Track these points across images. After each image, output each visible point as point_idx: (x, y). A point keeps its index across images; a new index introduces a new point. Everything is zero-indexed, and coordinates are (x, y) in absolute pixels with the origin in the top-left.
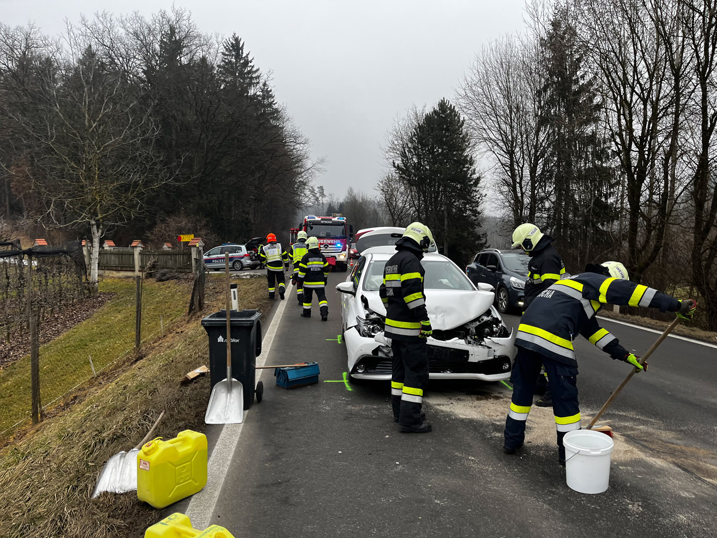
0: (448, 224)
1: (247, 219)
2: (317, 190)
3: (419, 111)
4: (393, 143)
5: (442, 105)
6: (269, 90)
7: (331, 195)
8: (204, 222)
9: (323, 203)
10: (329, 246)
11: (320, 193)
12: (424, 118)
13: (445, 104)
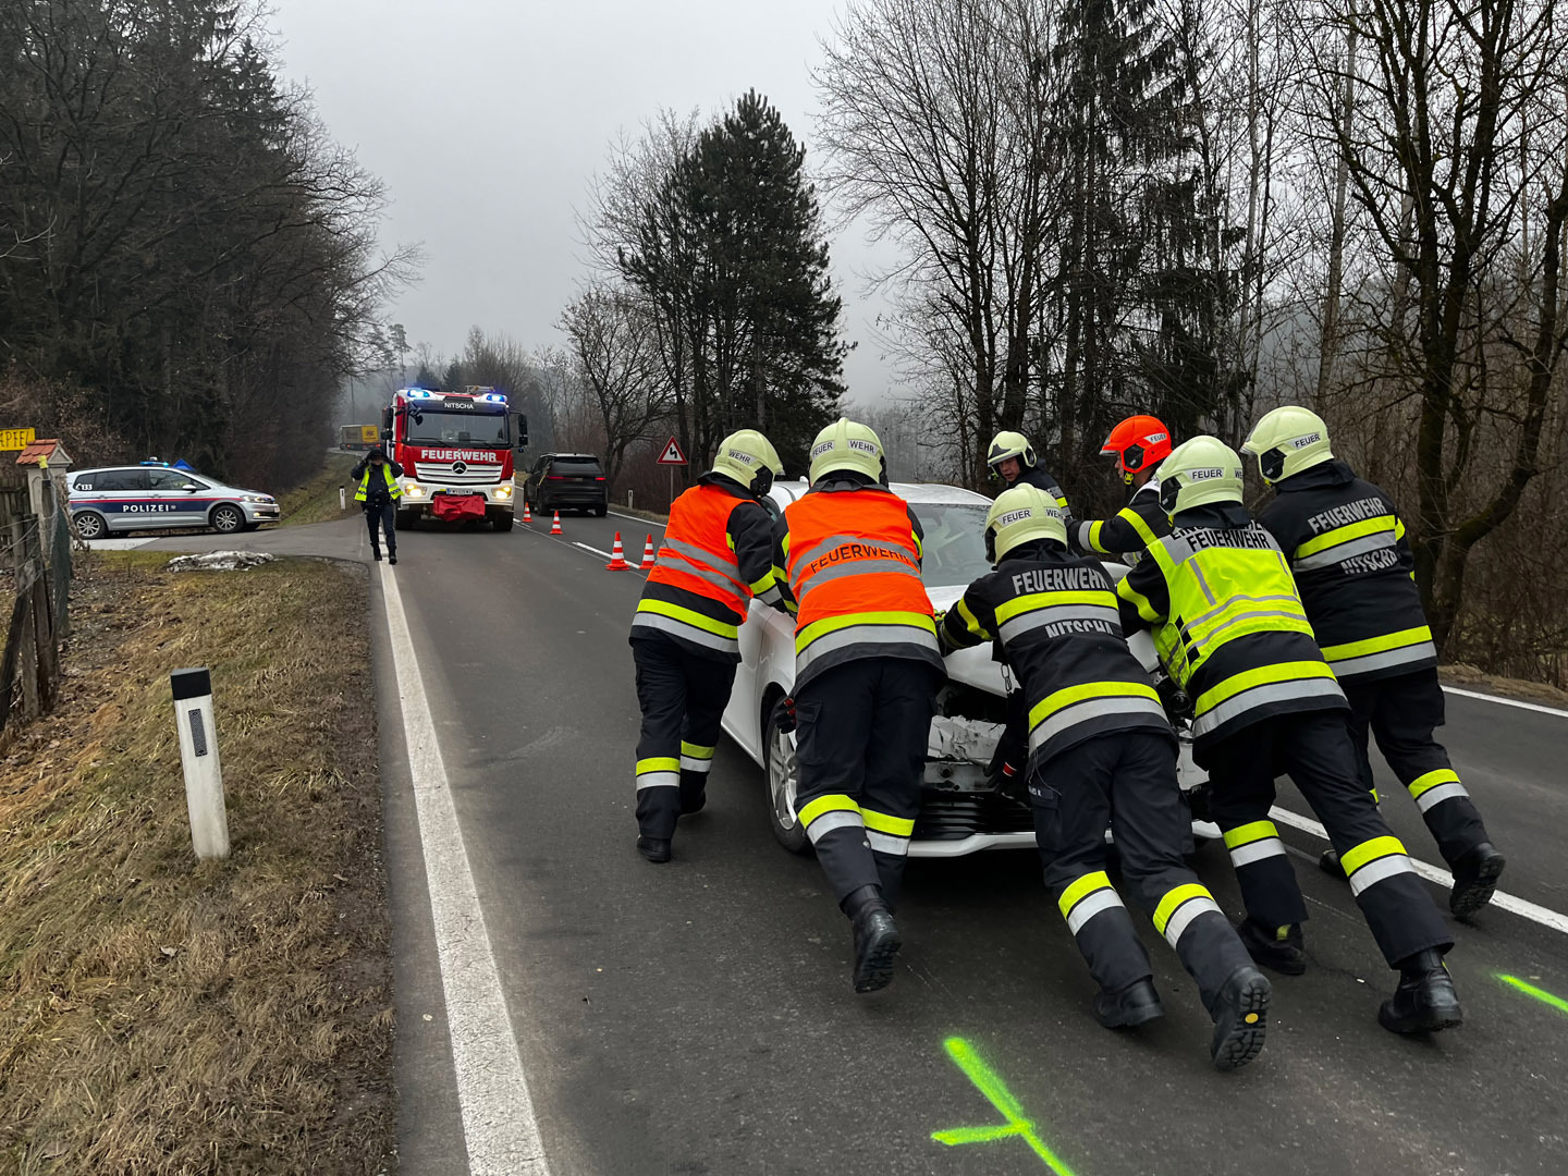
1: (209, 393)
2: (387, 334)
3: (681, 122)
6: (259, 61)
8: (79, 399)
9: (403, 367)
10: (468, 467)
11: (396, 340)
12: (695, 142)
13: (754, 104)
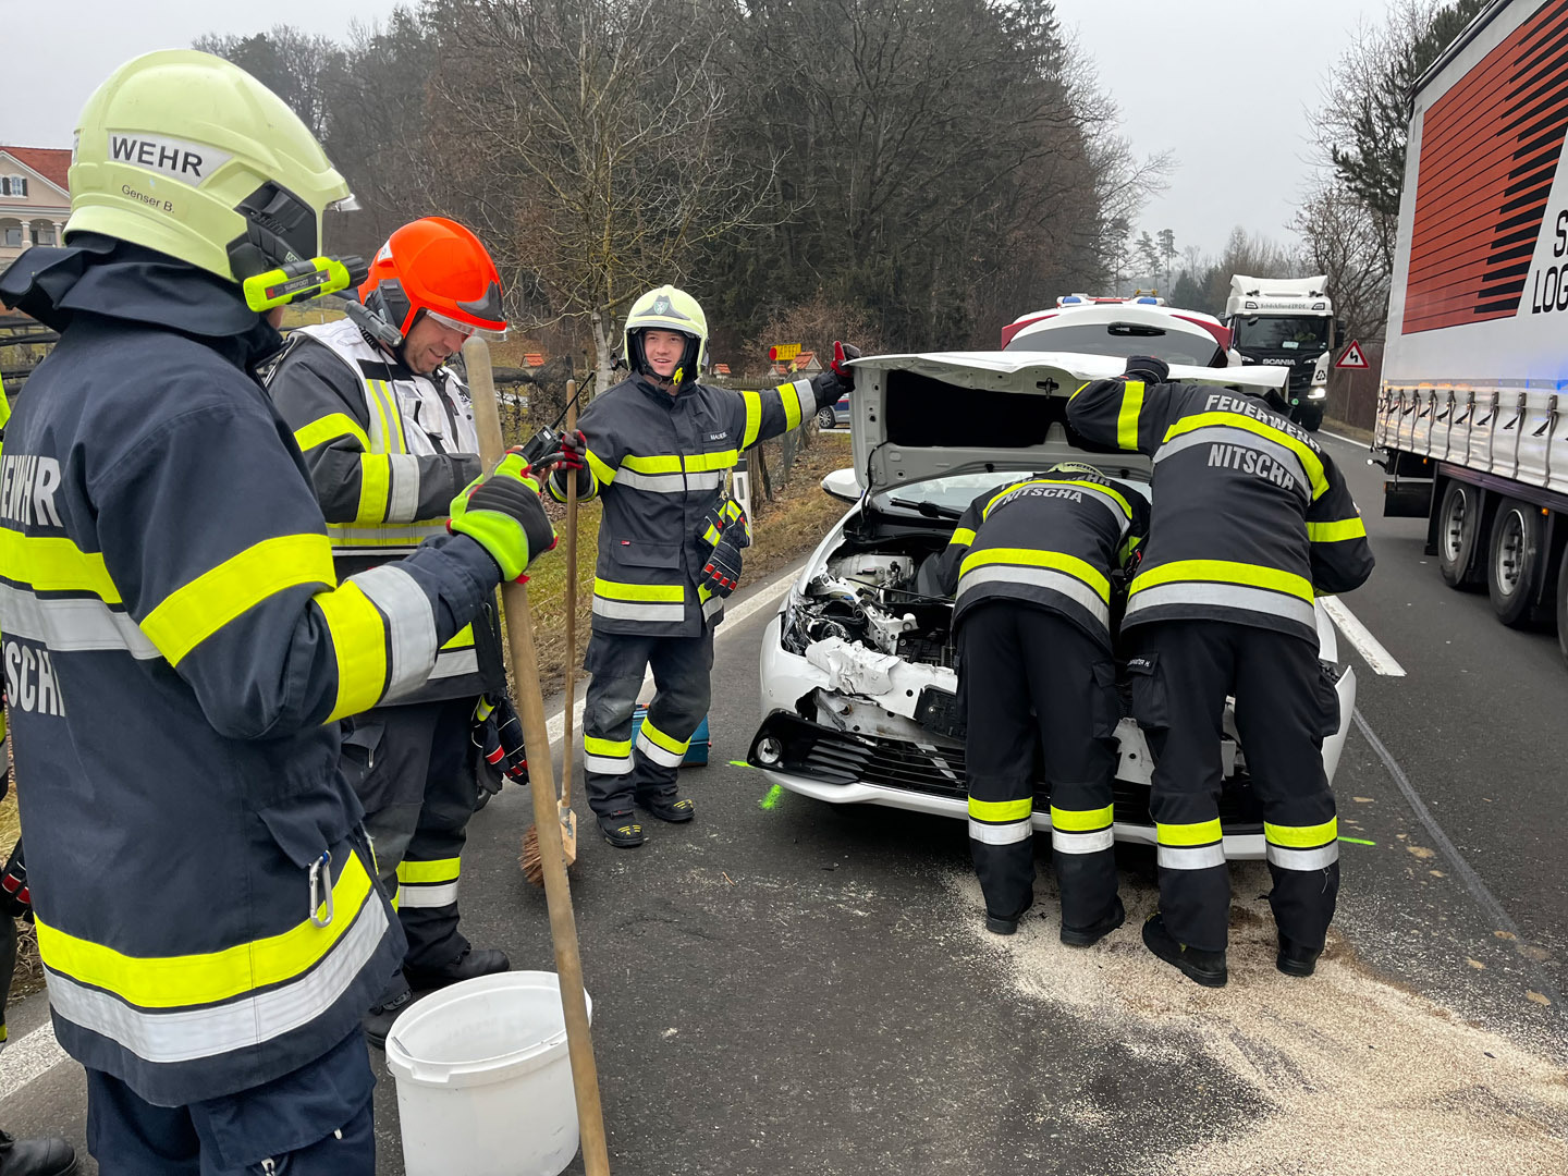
1: (958, 310)
2: (1155, 240)
4: (1343, 99)
7: (1190, 250)
11: (1163, 245)
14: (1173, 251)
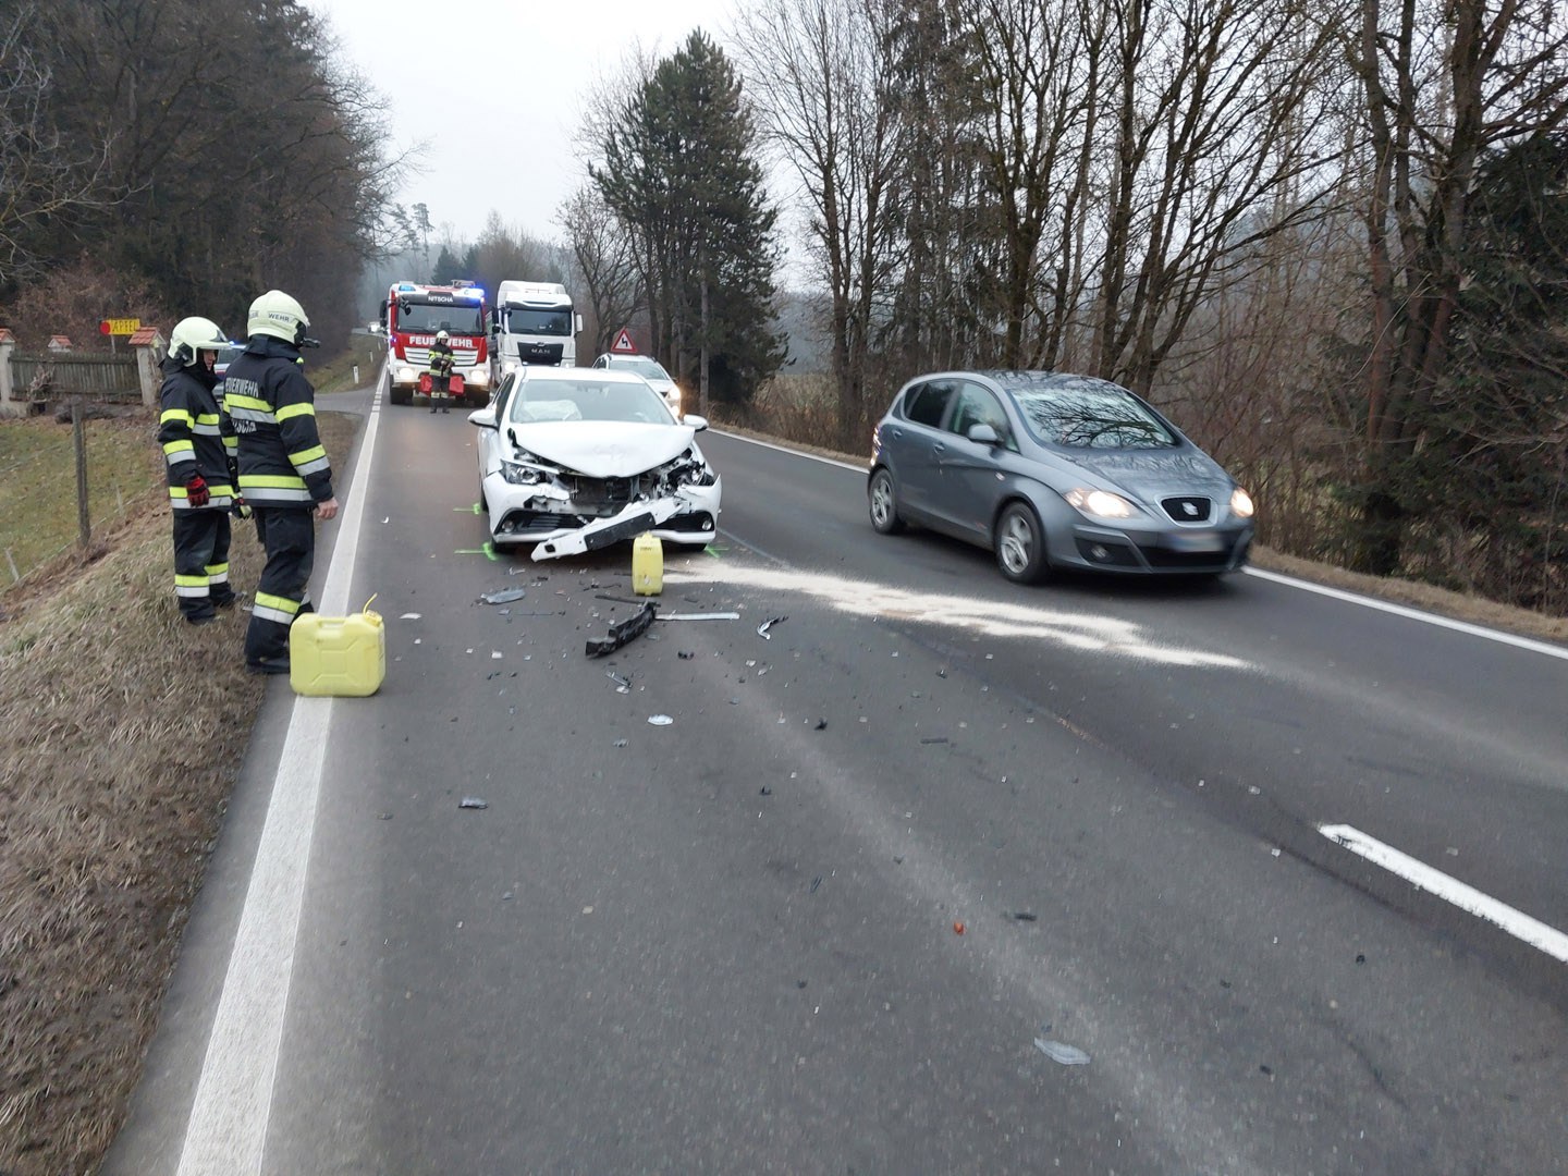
0: (710, 310)
2: (410, 214)
4: (590, 120)
5: (696, 42)
9: (426, 247)
12: (657, 68)
13: (701, 41)
14: (429, 225)
